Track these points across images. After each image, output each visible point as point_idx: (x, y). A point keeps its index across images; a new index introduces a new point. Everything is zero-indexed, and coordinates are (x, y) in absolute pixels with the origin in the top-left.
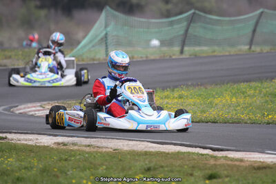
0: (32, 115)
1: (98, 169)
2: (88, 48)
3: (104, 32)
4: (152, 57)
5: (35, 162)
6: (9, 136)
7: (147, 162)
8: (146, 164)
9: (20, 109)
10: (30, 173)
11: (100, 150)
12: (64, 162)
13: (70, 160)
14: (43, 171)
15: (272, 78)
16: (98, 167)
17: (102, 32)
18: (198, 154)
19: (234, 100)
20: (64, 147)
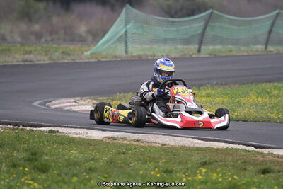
0: (68, 110)
3: (124, 30)
8: (201, 159)
9: (55, 104)
13: (128, 153)
16: (157, 160)
17: (121, 30)
20: (115, 142)
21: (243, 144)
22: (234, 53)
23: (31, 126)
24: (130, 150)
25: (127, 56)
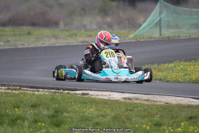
1: (154, 117)
2: (147, 29)
3: (159, 18)
4: (194, 37)
5: (109, 111)
6: (90, 92)
7: (190, 113)
8: (189, 114)
10: (105, 120)
11: (156, 103)
12: (129, 112)
13: (134, 110)
14: (115, 118)
16: (154, 115)
17: (157, 18)
20: (130, 101)
23: (69, 90)
24: (137, 107)
25: (161, 37)
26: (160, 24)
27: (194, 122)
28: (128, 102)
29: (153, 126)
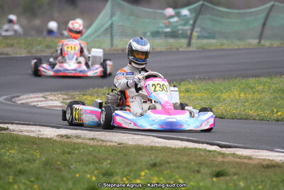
0: (34, 106)
1: (102, 163)
2: (92, 38)
3: (110, 22)
4: (159, 49)
5: (38, 154)
6: (11, 127)
7: (153, 158)
8: (152, 160)
9: (22, 99)
10: (32, 166)
11: (104, 144)
12: (67, 156)
13: (74, 153)
14: (46, 164)
15: (282, 74)
16: (103, 161)
17: (107, 22)
18: (205, 150)
19: (242, 95)
20: (68, 140)
21: (208, 143)
22: (224, 47)
24: (78, 149)
25: (113, 49)
26: (112, 30)
27: (158, 171)
28: (65, 142)
29: (101, 177)
